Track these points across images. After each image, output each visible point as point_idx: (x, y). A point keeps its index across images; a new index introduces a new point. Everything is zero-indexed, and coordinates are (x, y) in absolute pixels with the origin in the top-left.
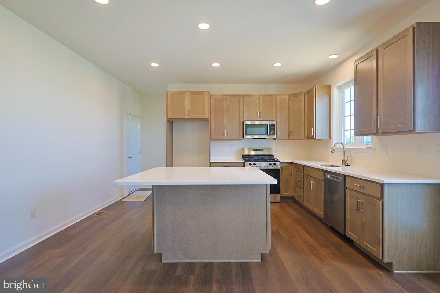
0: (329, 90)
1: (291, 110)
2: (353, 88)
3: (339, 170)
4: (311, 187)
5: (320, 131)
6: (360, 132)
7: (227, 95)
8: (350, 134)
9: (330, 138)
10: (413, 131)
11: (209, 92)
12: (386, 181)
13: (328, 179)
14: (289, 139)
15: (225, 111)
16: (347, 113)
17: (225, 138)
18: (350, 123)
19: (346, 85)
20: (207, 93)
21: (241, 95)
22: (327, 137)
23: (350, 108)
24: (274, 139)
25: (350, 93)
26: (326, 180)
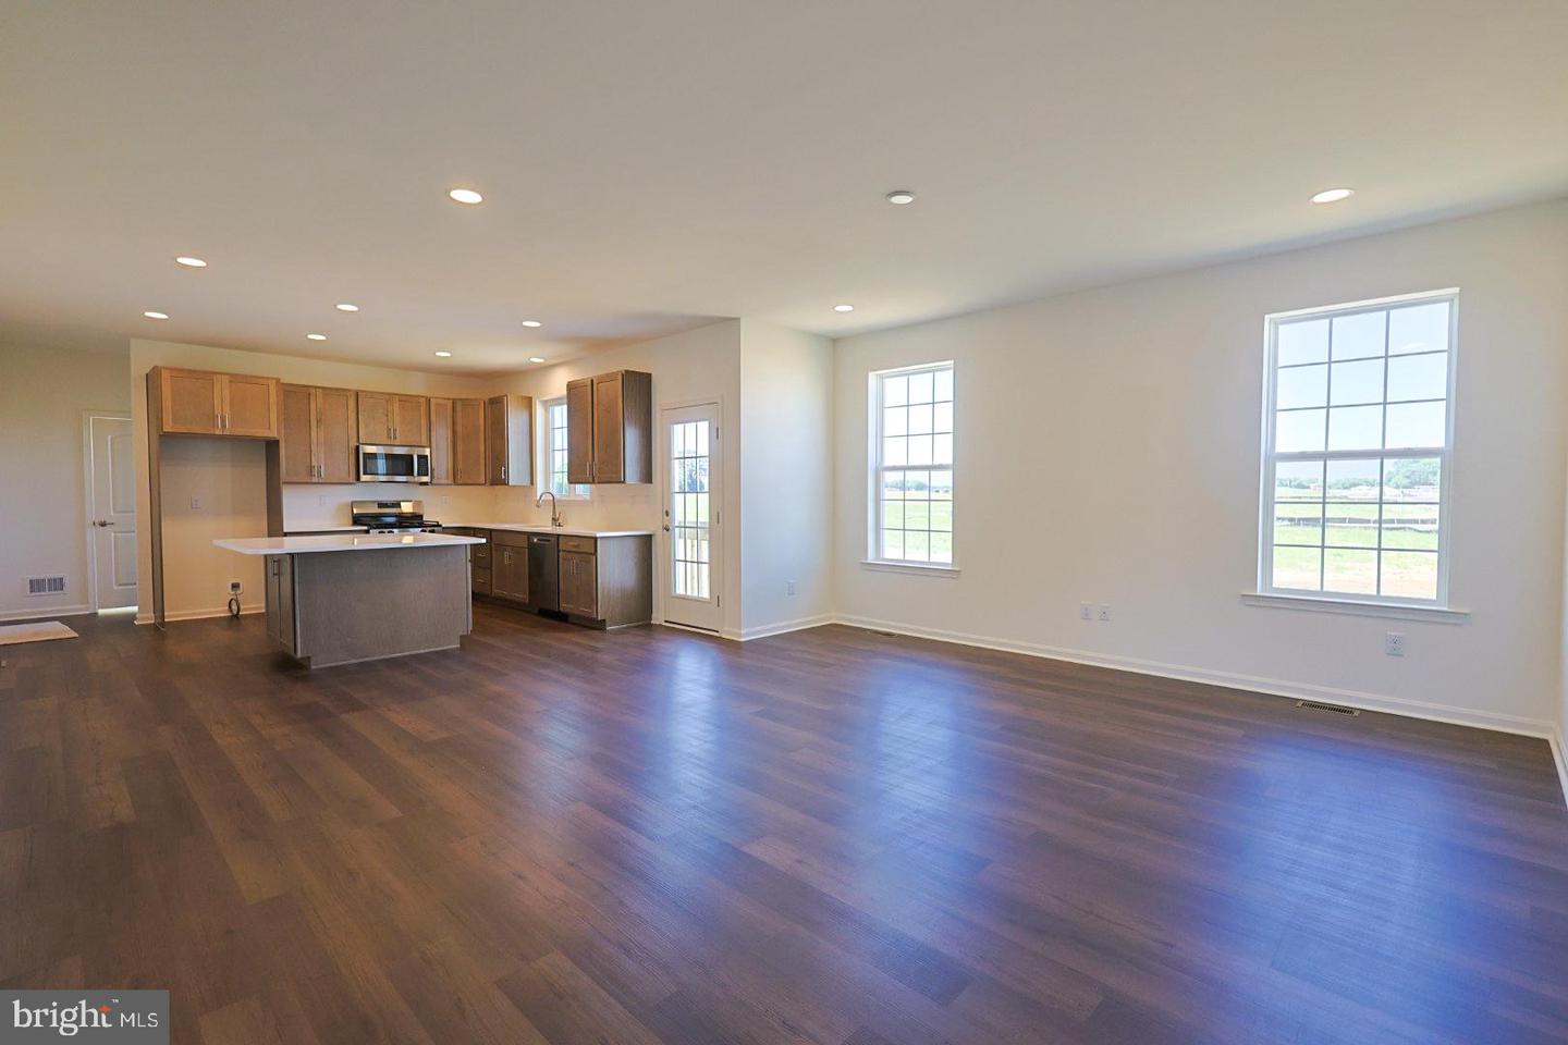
0: (529, 403)
1: (459, 428)
2: (565, 407)
3: (548, 528)
4: (506, 562)
5: (515, 471)
6: (574, 478)
7: (316, 387)
8: (561, 477)
9: (532, 483)
10: (624, 482)
11: (278, 380)
12: (598, 535)
13: (536, 544)
14: (455, 483)
15: (314, 423)
16: (558, 445)
17: (315, 480)
18: (561, 460)
19: (557, 402)
20: (274, 381)
21: (349, 390)
22: (527, 483)
23: (561, 439)
24: (425, 484)
25: (560, 414)
26: (531, 546)
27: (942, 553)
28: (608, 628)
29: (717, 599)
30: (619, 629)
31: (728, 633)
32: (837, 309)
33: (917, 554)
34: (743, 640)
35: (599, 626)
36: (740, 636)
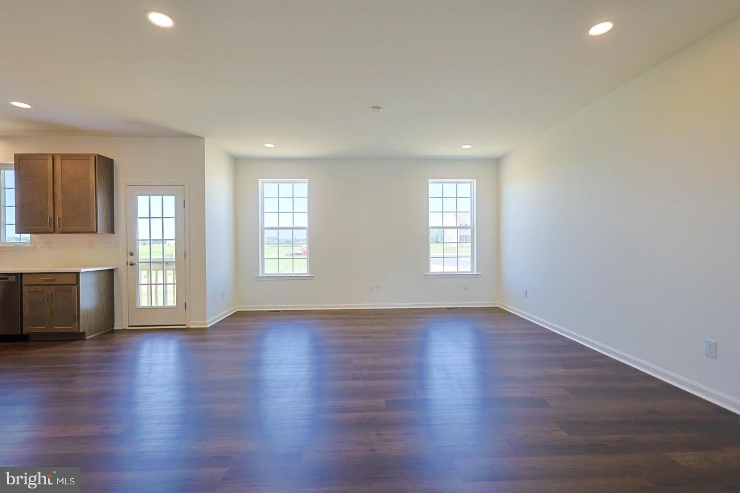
12: (81, 271)
27: (301, 268)
28: (87, 338)
29: (184, 304)
30: (94, 337)
31: (194, 324)
32: (266, 145)
33: (286, 269)
34: (208, 326)
35: (80, 336)
36: (207, 324)
